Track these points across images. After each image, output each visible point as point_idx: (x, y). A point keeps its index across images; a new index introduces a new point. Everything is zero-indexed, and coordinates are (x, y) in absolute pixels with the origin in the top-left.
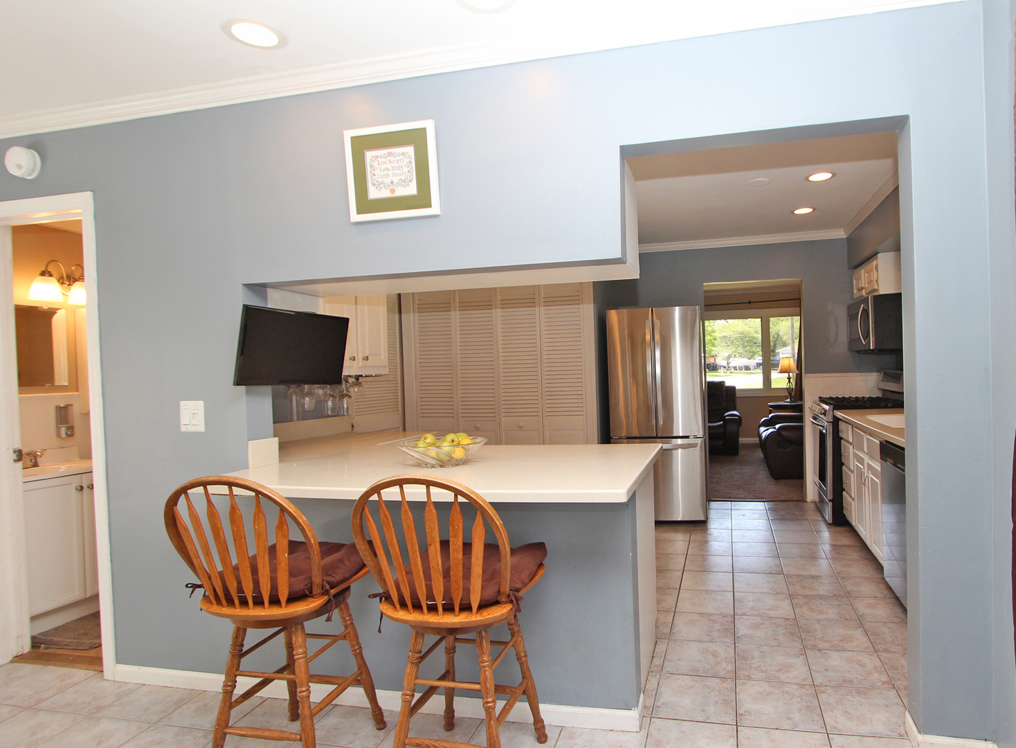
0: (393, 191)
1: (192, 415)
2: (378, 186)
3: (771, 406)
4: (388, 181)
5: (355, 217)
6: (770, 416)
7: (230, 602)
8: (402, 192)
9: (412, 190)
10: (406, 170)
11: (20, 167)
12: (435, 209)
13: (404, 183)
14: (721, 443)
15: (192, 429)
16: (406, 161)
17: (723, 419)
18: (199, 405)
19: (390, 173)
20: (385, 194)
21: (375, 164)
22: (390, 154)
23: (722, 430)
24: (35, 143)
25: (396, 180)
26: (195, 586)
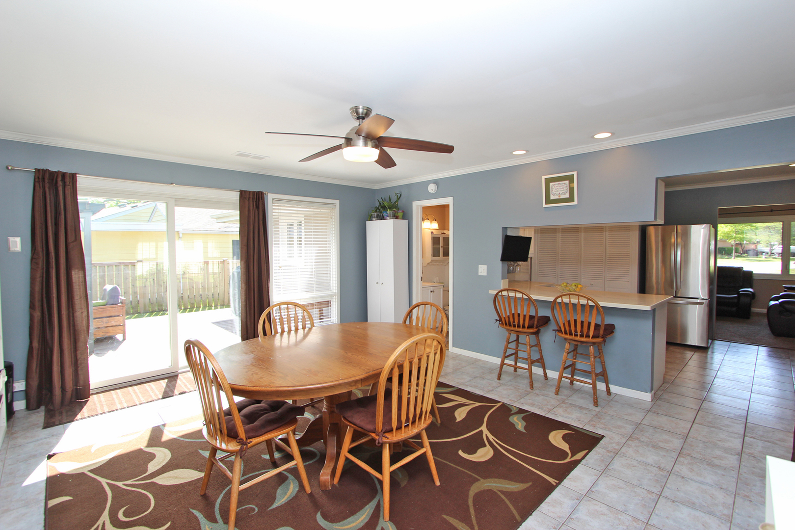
0: (559, 196)
1: (483, 270)
2: (554, 195)
3: (785, 287)
4: (558, 193)
5: (544, 205)
6: (781, 294)
7: (510, 325)
8: (562, 197)
9: (567, 196)
10: (565, 189)
11: (432, 190)
12: (575, 203)
13: (564, 193)
14: (734, 309)
15: (482, 274)
16: (565, 186)
17: (738, 293)
18: (485, 267)
19: (559, 190)
20: (556, 197)
21: (553, 187)
22: (559, 184)
23: (736, 301)
24: (436, 182)
25: (561, 193)
26: (497, 320)
